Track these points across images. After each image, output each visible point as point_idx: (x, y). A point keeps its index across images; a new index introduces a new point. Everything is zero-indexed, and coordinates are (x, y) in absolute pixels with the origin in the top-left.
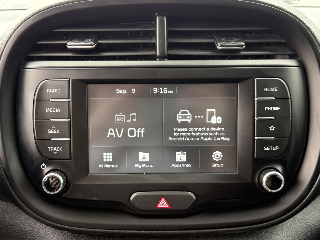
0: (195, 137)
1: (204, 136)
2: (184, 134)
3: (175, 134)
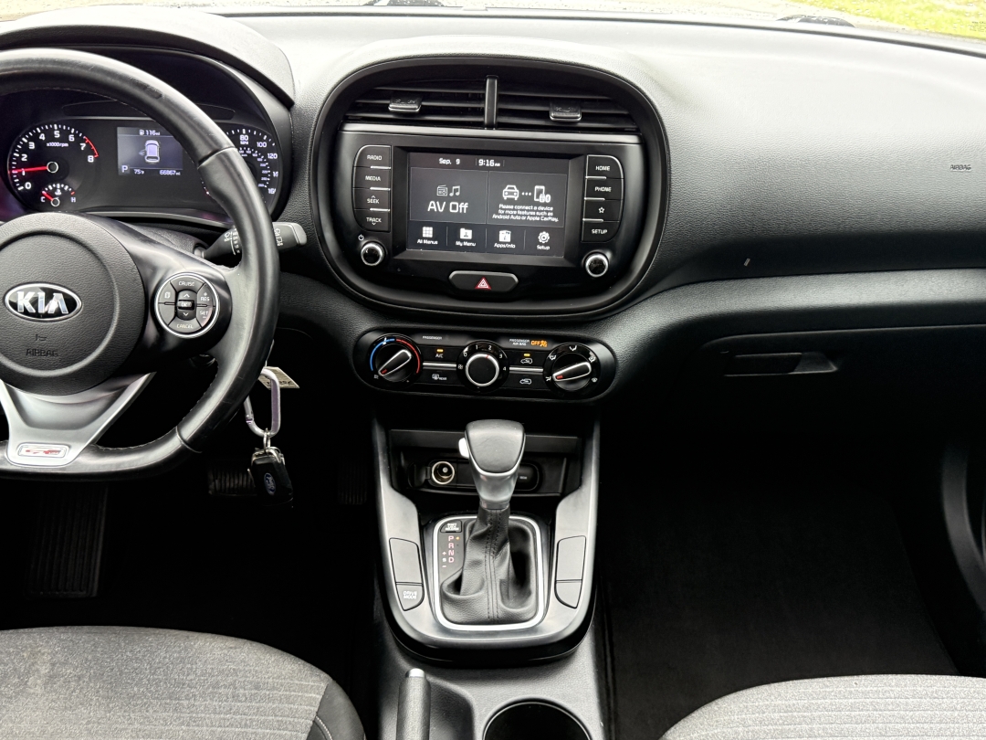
0: (521, 216)
2: (509, 212)
3: (500, 211)
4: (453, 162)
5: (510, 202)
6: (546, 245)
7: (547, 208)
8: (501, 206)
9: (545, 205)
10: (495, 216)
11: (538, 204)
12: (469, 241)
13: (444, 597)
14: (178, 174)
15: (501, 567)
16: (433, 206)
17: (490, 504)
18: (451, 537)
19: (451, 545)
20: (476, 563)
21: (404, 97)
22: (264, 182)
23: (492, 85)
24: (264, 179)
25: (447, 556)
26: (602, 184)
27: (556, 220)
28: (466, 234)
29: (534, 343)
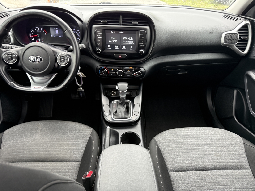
2: (125, 42)
3: (123, 42)
4: (114, 32)
5: (125, 40)
6: (132, 48)
7: (132, 41)
8: (123, 41)
9: (132, 40)
10: (122, 43)
11: (130, 40)
12: (117, 48)
13: (113, 114)
14: (62, 36)
15: (124, 109)
16: (110, 41)
17: (122, 98)
18: (115, 104)
19: (115, 105)
20: (119, 108)
21: (104, 19)
22: (78, 38)
23: (121, 17)
24: (78, 37)
25: (114, 107)
26: (142, 36)
27: (134, 44)
28: (117, 46)
29: (130, 68)
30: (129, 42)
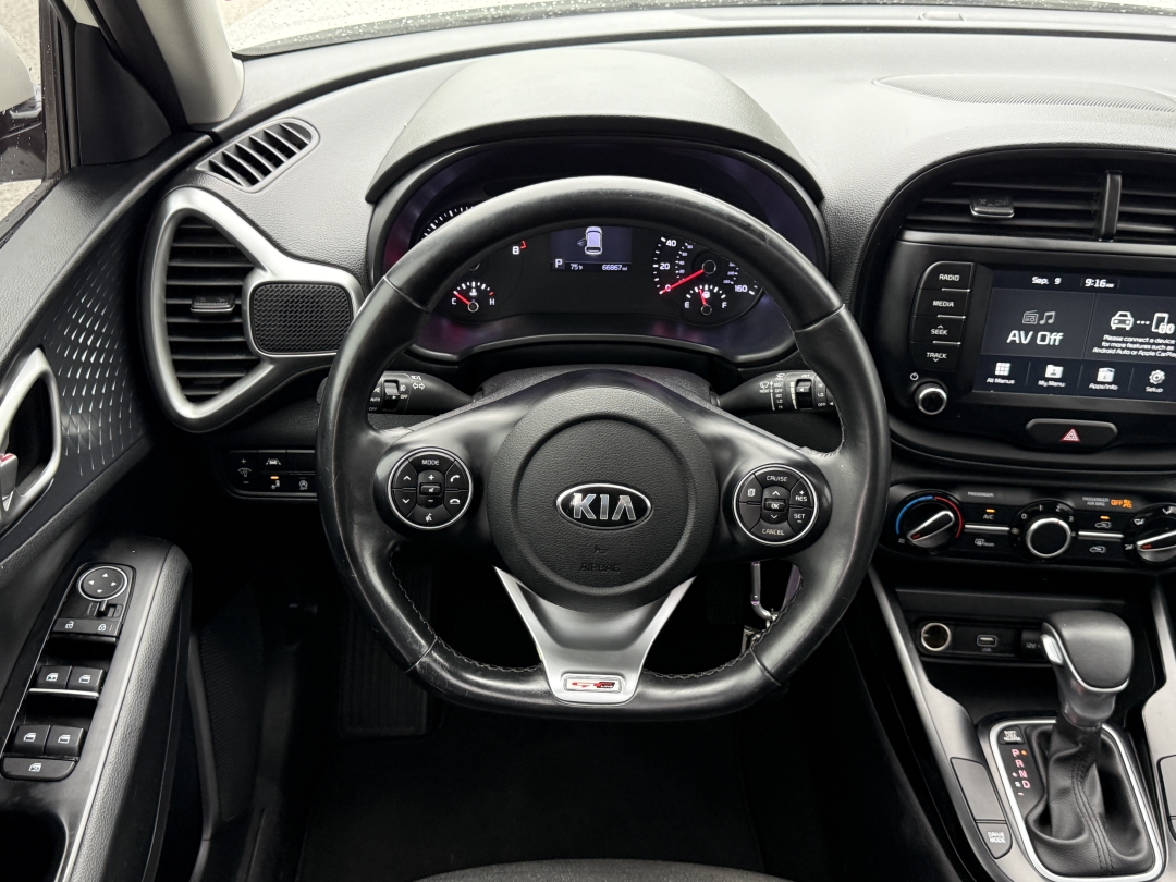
0: (1131, 349)
1: (1144, 350)
2: (1116, 345)
3: (1104, 344)
4: (1052, 281)
5: (1120, 332)
6: (1157, 386)
7: (1167, 341)
8: (1106, 337)
9: (1165, 336)
10: (1096, 350)
11: (1156, 336)
12: (1056, 380)
13: (1034, 839)
14: (625, 269)
15: (1090, 798)
17: (1084, 721)
18: (1015, 752)
19: (1019, 763)
20: (1065, 792)
21: (993, 196)
22: (731, 278)
23: (1114, 183)
25: (1019, 780)
28: (1054, 371)
29: (1115, 502)
30: (1146, 347)
